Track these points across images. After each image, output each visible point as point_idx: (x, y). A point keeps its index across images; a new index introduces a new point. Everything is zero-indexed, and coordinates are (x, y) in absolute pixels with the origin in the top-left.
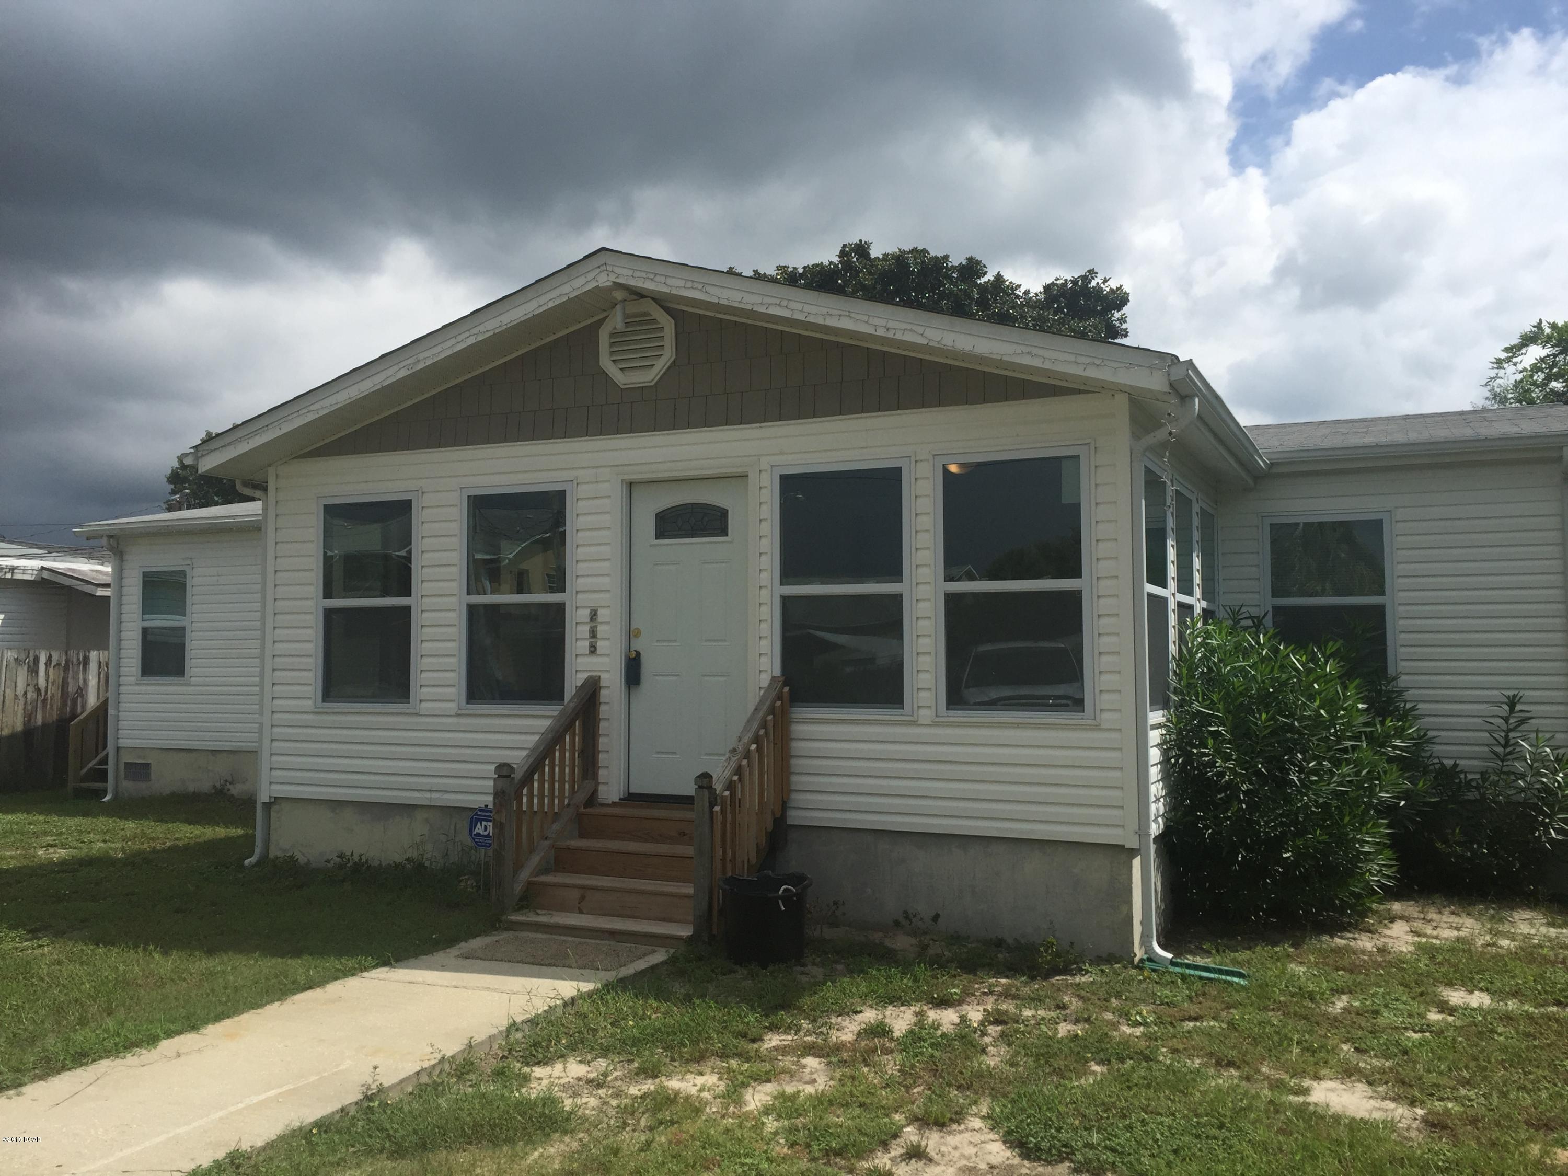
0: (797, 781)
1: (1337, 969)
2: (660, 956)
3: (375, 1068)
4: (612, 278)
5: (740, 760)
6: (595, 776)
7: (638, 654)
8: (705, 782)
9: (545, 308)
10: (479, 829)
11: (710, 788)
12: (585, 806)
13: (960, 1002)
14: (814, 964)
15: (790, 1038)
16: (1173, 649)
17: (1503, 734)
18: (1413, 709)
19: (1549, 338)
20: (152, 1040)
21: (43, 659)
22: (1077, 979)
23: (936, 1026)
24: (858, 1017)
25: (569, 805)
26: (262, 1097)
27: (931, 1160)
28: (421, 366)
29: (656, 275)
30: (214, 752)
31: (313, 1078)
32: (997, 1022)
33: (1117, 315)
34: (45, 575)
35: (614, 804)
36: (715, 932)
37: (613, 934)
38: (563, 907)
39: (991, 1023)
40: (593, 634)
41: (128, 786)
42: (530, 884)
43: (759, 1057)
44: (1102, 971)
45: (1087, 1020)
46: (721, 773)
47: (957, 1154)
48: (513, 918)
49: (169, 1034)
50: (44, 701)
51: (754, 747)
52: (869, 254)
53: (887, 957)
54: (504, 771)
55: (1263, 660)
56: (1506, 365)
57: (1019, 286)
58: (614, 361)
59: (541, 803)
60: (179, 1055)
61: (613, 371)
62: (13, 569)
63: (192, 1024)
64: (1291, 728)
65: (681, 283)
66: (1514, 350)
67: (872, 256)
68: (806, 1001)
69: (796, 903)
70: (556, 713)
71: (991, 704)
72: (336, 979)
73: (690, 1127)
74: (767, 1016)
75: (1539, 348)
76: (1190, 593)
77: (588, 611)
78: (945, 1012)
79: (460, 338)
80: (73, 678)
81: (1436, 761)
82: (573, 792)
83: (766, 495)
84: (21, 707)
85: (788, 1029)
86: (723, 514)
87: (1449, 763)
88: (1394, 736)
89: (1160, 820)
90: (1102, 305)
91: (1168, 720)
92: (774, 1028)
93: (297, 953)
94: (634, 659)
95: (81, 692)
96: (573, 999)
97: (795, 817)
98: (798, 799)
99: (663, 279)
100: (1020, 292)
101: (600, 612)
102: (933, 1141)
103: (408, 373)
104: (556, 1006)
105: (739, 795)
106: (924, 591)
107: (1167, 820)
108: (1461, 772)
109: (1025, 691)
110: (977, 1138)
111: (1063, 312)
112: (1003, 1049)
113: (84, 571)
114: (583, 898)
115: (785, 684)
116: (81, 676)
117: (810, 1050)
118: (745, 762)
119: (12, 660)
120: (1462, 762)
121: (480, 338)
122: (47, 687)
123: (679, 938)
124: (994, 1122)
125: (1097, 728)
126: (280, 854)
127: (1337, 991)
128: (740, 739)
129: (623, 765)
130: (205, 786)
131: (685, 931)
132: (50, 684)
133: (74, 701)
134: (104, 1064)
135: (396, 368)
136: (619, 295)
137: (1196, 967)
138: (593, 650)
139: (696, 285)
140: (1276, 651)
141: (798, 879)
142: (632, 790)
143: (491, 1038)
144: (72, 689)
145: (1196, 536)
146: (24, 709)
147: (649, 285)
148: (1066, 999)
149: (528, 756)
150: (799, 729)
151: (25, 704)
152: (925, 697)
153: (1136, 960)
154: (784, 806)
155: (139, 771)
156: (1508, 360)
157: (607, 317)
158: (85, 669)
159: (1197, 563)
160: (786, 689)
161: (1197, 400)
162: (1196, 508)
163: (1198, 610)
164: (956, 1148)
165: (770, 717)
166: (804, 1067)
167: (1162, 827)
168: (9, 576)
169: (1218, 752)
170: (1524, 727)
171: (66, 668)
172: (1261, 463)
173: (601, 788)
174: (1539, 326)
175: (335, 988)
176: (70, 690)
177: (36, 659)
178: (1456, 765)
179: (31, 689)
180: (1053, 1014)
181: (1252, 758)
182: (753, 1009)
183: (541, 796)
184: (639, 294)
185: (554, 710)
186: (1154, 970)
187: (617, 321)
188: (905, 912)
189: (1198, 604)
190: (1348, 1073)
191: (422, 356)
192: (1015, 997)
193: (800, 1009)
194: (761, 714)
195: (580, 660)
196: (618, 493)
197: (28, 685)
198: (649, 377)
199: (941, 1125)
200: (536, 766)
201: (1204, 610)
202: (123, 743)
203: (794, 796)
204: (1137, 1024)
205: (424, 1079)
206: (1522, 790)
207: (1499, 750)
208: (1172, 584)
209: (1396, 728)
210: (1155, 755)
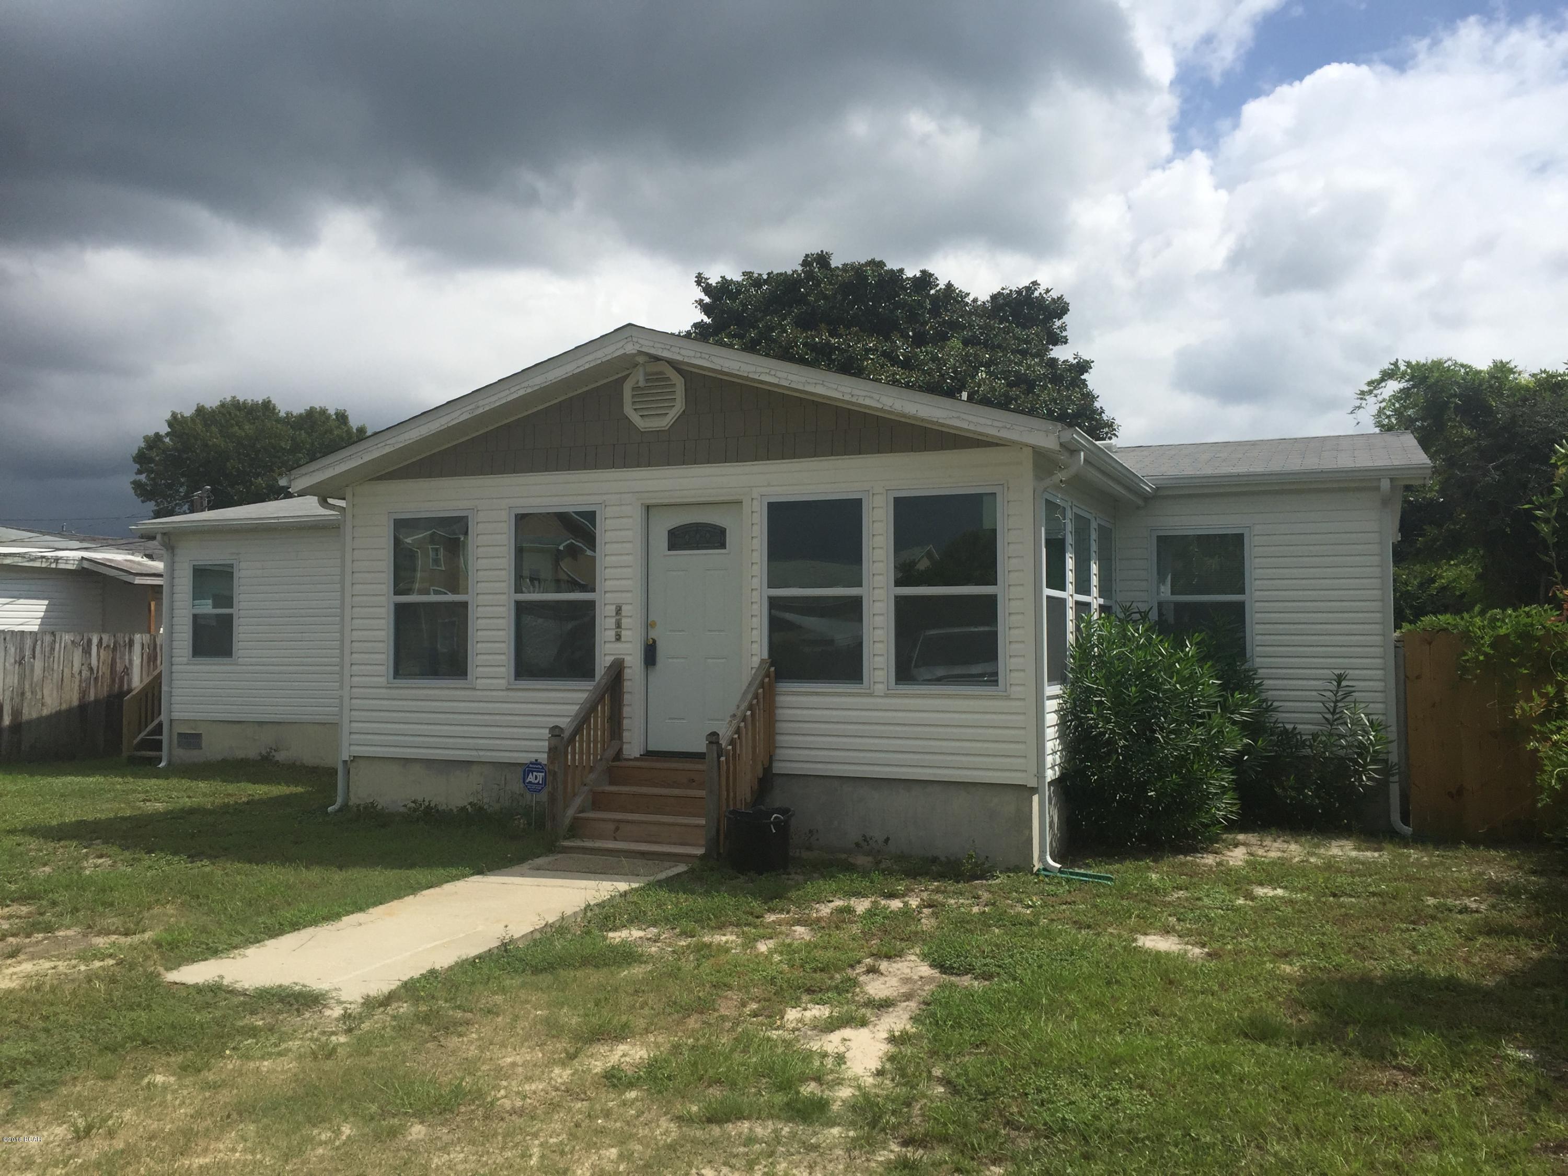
0: (781, 739)
1: (1180, 875)
2: (681, 868)
3: (506, 926)
4: (637, 347)
5: (739, 723)
6: (620, 738)
7: (654, 641)
8: (714, 739)
9: (582, 369)
10: (531, 778)
11: (718, 743)
12: (613, 760)
13: (904, 896)
14: (796, 873)
15: (783, 916)
16: (1071, 638)
17: (1332, 705)
18: (1260, 684)
19: (1404, 374)
20: (337, 916)
21: (95, 641)
22: (990, 882)
23: (886, 908)
24: (831, 905)
25: (601, 759)
26: (432, 945)
27: (882, 974)
28: (481, 411)
29: (671, 346)
30: (261, 723)
31: (461, 935)
32: (930, 906)
33: (1058, 323)
34: (86, 565)
35: (636, 759)
36: (722, 851)
37: (643, 855)
38: (601, 837)
39: (925, 907)
40: (619, 625)
41: (181, 754)
42: (575, 819)
43: (763, 925)
44: (1009, 877)
45: (993, 904)
46: (725, 732)
47: (899, 972)
48: (566, 843)
49: (348, 913)
50: (96, 679)
51: (749, 713)
52: (829, 264)
53: (849, 868)
54: (556, 732)
55: (1139, 647)
56: (1367, 397)
57: (968, 294)
58: (635, 410)
59: (581, 758)
60: (360, 924)
61: (636, 418)
62: (57, 560)
63: (360, 908)
64: (1156, 698)
65: (692, 354)
66: (1375, 384)
67: (833, 266)
68: (793, 894)
69: (783, 828)
70: (591, 688)
71: (939, 680)
72: (448, 882)
73: (723, 958)
74: (766, 903)
75: (1396, 383)
76: (1087, 592)
77: (614, 607)
78: (893, 902)
79: (513, 390)
80: (121, 658)
81: (1281, 725)
82: (604, 750)
83: (756, 518)
84: (77, 683)
85: (782, 911)
86: (722, 532)
87: (1289, 727)
88: (1241, 705)
89: (1056, 768)
90: (1044, 314)
91: (1064, 693)
92: (771, 910)
93: (412, 866)
94: (651, 645)
95: (127, 671)
96: (625, 892)
97: (779, 767)
98: (781, 753)
99: (677, 350)
100: (969, 300)
101: (624, 608)
102: (884, 965)
103: (470, 416)
104: (615, 896)
105: (738, 752)
106: (880, 594)
107: (1063, 769)
108: (1299, 733)
109: (958, 670)
110: (912, 964)
111: (1008, 321)
112: (933, 920)
113: (119, 561)
114: (617, 829)
115: (772, 665)
116: (127, 657)
117: (799, 922)
118: (742, 724)
119: (69, 642)
120: (1299, 727)
121: (529, 390)
122: (98, 667)
123: (695, 856)
124: (924, 957)
125: (1008, 698)
126: (358, 802)
127: (1177, 888)
128: (738, 707)
129: (643, 726)
130: (252, 753)
131: (700, 851)
132: (101, 664)
133: (122, 680)
134: (310, 931)
135: (459, 412)
136: (641, 359)
137: (1077, 874)
138: (618, 638)
139: (704, 355)
140: (1149, 639)
141: (785, 811)
142: (650, 749)
143: (575, 913)
144: (119, 668)
145: (1094, 547)
146: (80, 686)
147: (666, 354)
148: (980, 893)
149: (572, 721)
150: (782, 700)
151: (80, 681)
152: (880, 675)
153: (1035, 869)
154: (771, 759)
155: (191, 740)
156: (1370, 392)
157: (628, 375)
158: (130, 652)
159: (1094, 568)
160: (773, 669)
161: (1082, 454)
162: (1094, 525)
163: (1095, 605)
164: (898, 969)
165: (761, 691)
166: (795, 931)
167: (1058, 773)
168: (53, 566)
169: (1100, 715)
170: (1348, 699)
171: (115, 649)
172: (1148, 489)
173: (625, 746)
174: (1396, 364)
175: (448, 887)
176: (118, 669)
177: (90, 641)
178: (1295, 728)
179: (85, 668)
180: (969, 902)
181: (1126, 721)
182: (755, 899)
183: (581, 753)
184: (657, 359)
185: (589, 685)
186: (1047, 876)
187: (639, 377)
188: (864, 836)
189: (1095, 600)
190: (1167, 931)
191: (481, 403)
192: (943, 892)
193: (790, 899)
194: (753, 689)
195: (608, 645)
196: (638, 514)
197: (83, 665)
198: (664, 423)
199: (889, 957)
200: (578, 730)
201: (1100, 606)
202: (176, 715)
203: (778, 751)
204: (1029, 907)
205: (537, 936)
206: (1343, 747)
207: (1329, 716)
208: (1070, 588)
209: (1243, 700)
210: (1051, 719)
